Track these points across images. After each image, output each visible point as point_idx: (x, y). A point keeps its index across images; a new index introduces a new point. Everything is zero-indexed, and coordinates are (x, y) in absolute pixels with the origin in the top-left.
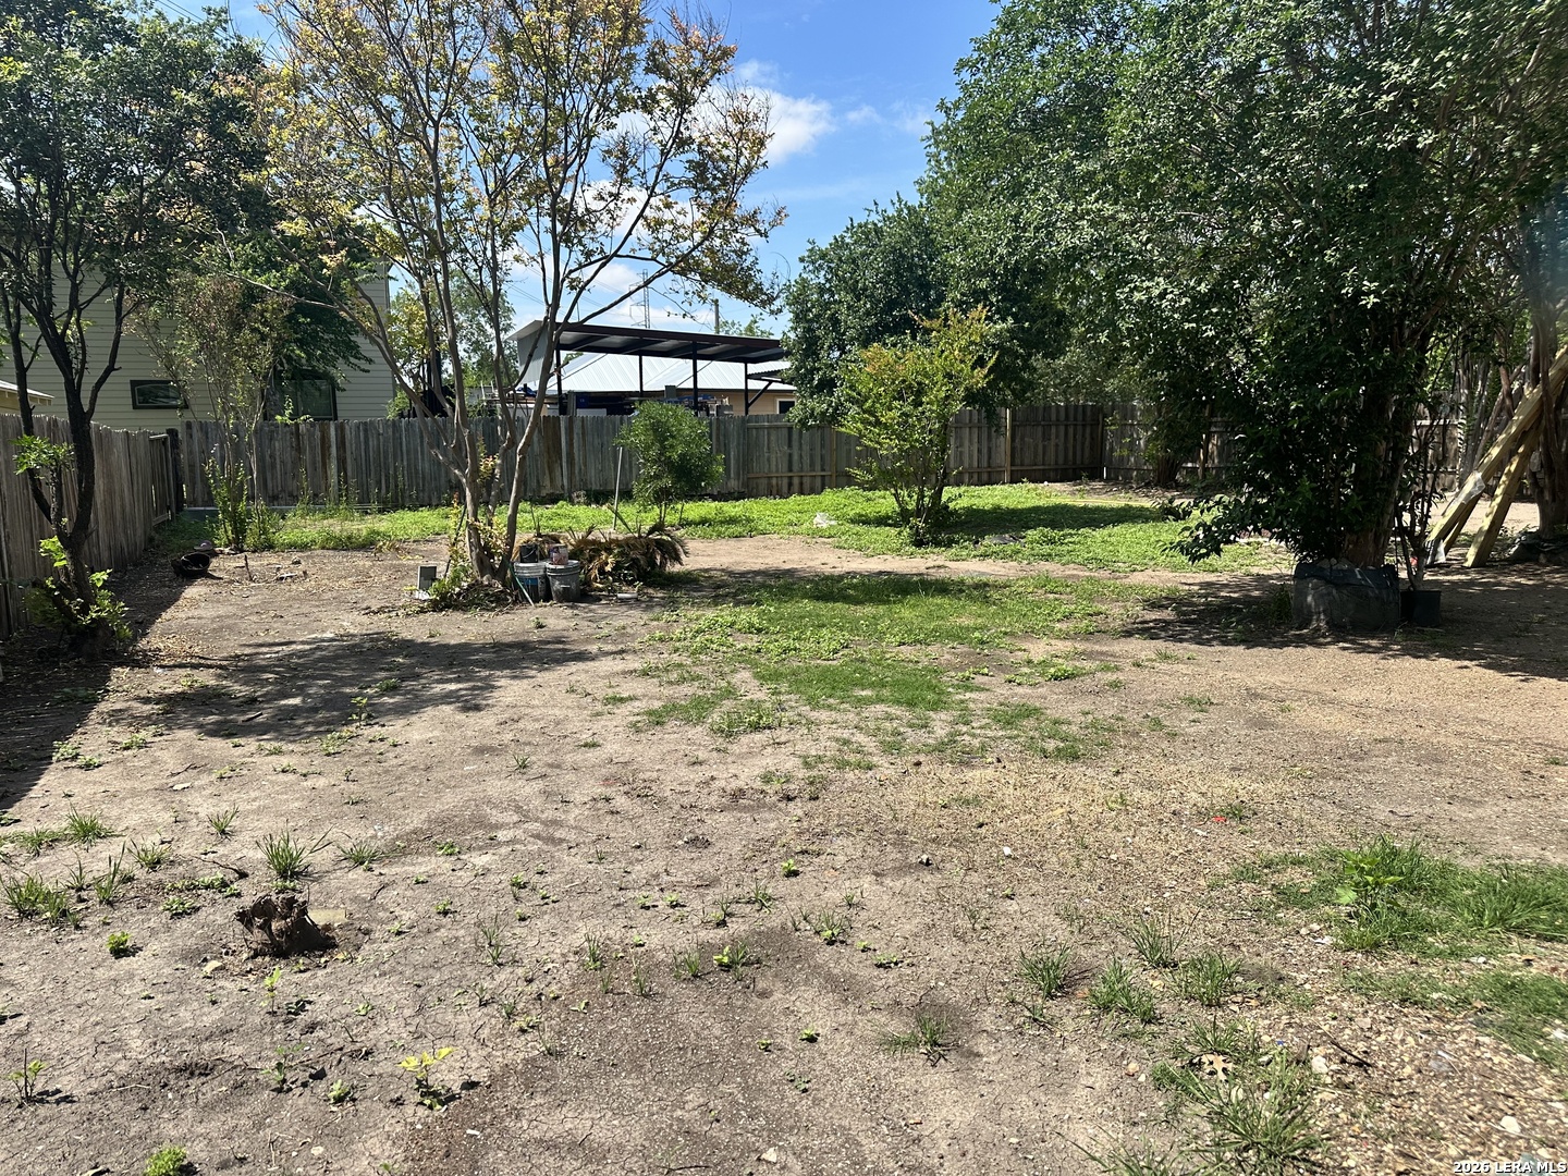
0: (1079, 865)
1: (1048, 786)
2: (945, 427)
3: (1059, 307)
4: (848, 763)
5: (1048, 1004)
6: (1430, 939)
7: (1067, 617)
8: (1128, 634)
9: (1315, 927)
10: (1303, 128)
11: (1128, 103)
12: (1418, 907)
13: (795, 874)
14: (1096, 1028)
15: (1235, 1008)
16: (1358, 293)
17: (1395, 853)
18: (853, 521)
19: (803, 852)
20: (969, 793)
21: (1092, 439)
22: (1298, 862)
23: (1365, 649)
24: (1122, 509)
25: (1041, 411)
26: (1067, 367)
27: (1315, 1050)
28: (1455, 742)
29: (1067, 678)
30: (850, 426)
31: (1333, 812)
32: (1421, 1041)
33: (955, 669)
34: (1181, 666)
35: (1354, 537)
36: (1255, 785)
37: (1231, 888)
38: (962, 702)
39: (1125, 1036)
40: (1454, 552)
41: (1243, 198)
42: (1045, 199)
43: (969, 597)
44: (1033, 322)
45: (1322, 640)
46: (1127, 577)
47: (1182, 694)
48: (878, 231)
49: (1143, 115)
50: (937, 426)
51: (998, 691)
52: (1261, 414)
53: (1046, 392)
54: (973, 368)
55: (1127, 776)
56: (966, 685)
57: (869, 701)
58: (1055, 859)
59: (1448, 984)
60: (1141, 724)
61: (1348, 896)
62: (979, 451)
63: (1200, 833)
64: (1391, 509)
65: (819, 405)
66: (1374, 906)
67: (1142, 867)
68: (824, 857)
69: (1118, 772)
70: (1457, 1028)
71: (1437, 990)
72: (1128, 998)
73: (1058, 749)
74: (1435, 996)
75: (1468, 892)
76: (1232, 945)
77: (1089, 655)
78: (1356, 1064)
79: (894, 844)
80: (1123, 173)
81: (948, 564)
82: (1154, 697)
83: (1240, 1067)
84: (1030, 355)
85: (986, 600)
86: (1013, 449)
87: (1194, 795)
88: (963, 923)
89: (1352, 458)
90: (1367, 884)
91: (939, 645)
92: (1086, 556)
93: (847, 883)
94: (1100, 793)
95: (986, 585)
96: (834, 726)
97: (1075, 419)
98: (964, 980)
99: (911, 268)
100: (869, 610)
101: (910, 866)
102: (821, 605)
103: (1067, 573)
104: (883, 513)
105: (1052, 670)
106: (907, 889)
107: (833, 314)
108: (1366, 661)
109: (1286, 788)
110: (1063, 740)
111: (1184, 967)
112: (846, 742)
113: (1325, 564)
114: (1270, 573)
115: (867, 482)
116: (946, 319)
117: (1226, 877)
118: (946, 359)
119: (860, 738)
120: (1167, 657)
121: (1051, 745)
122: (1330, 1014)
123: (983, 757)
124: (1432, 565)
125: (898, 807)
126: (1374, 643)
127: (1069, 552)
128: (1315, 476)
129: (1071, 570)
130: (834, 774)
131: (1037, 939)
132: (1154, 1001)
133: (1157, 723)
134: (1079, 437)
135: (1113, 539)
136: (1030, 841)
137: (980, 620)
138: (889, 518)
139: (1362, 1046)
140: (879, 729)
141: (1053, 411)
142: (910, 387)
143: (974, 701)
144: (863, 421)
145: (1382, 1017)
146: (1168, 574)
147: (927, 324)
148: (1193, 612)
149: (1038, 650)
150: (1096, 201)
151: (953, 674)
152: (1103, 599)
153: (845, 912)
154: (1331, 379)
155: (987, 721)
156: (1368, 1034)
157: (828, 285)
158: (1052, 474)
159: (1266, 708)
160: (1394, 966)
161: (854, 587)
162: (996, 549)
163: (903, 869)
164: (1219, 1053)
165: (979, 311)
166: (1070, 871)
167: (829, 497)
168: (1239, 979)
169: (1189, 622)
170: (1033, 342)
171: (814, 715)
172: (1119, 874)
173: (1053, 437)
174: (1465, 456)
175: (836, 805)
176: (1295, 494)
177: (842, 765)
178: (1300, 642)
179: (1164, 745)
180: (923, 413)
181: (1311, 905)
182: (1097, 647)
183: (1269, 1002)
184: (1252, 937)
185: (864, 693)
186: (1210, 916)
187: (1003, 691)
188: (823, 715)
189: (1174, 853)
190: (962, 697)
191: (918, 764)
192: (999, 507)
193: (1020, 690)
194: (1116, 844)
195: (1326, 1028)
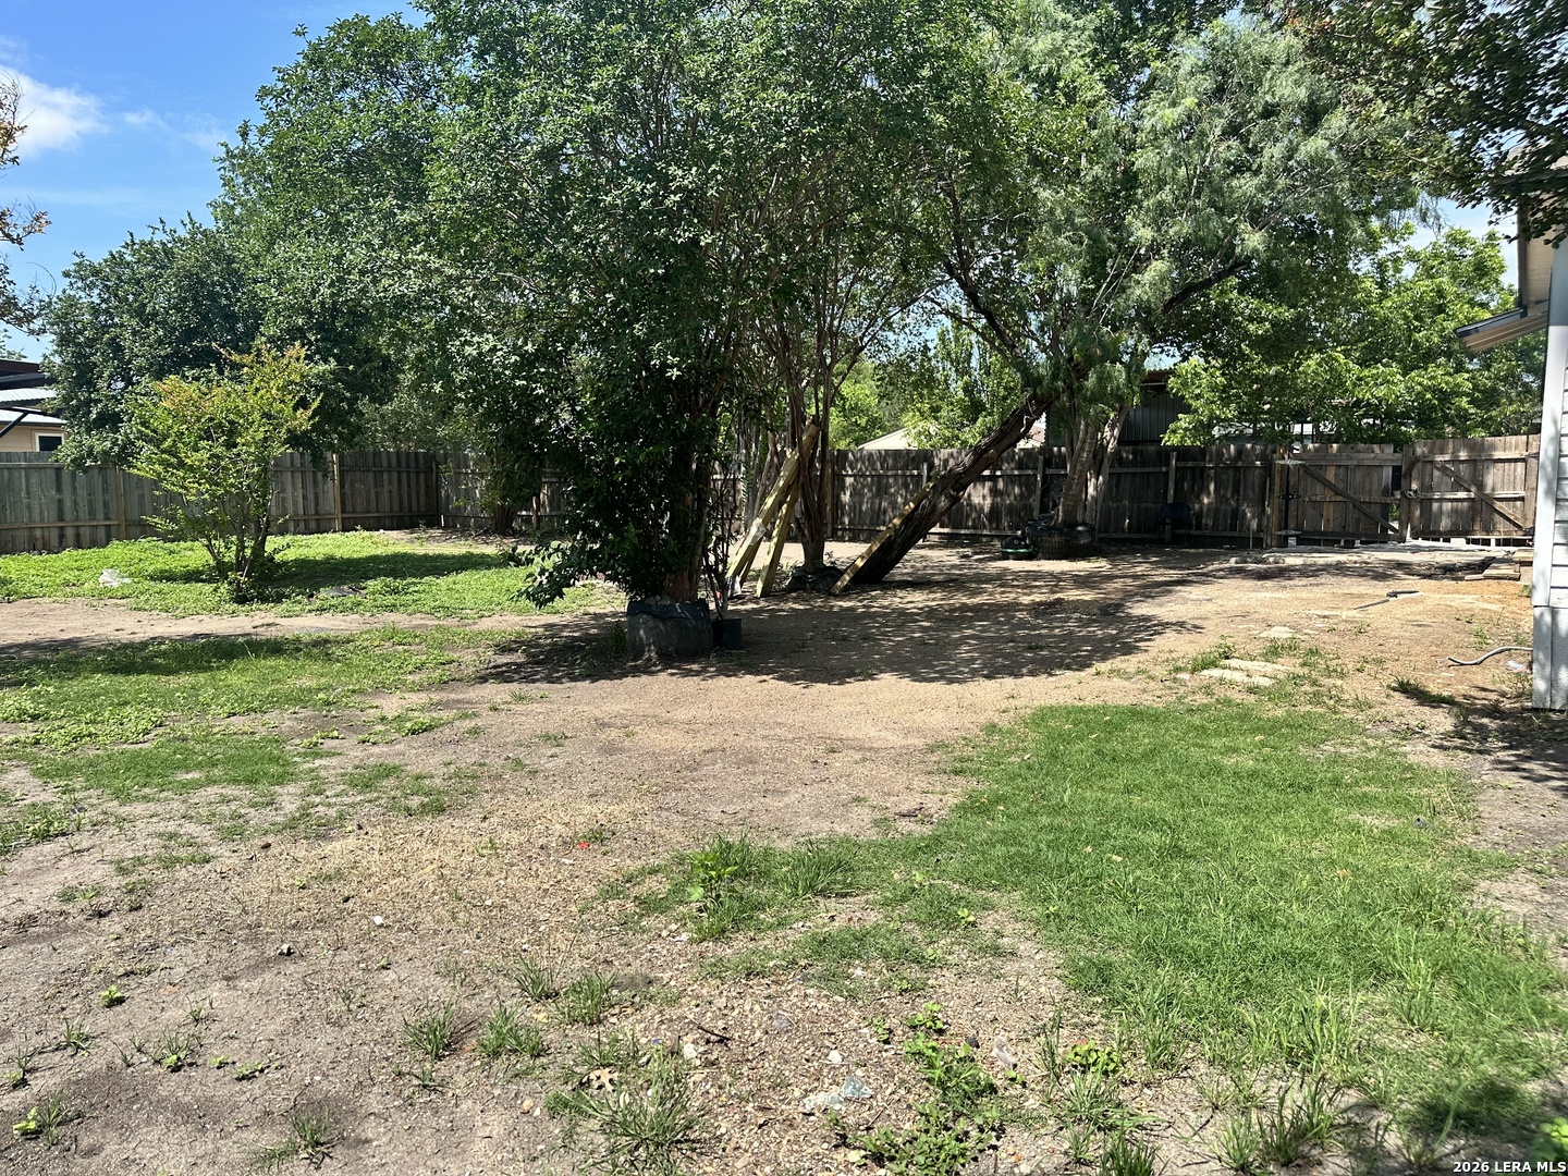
0: (454, 918)
1: (416, 845)
2: (265, 470)
3: (384, 352)
4: (179, 860)
5: (436, 1067)
6: (762, 916)
7: (419, 668)
8: (483, 679)
9: (673, 927)
10: (608, 212)
11: (447, 162)
12: (750, 890)
13: (120, 1001)
14: (487, 1077)
15: (614, 1020)
16: (665, 366)
17: (729, 846)
18: (152, 578)
19: (127, 974)
20: (330, 867)
21: (427, 486)
22: (653, 872)
23: (688, 673)
24: (464, 556)
25: (371, 456)
26: (395, 413)
27: (685, 1039)
28: (763, 744)
29: (425, 730)
30: (145, 466)
31: (677, 820)
32: (765, 1006)
33: (300, 735)
34: (535, 705)
35: (673, 576)
36: (612, 808)
37: (600, 908)
38: (312, 770)
39: (516, 1075)
40: (746, 585)
41: (559, 268)
42: (368, 244)
43: (308, 655)
44: (358, 365)
45: (654, 668)
46: (475, 623)
47: (538, 732)
48: (168, 252)
49: (463, 176)
50: (256, 469)
51: (352, 754)
52: (590, 467)
53: (374, 438)
54: (295, 409)
55: (494, 820)
56: (314, 752)
57: (196, 785)
58: (429, 918)
59: (779, 951)
60: (503, 767)
61: (697, 893)
62: (305, 497)
63: (567, 861)
64: (700, 551)
65: (101, 443)
66: (718, 896)
67: (516, 907)
68: (157, 974)
69: (485, 818)
70: (790, 987)
71: (772, 959)
72: (517, 1038)
73: (423, 805)
74: (771, 964)
75: (785, 869)
76: (606, 961)
77: (447, 705)
78: (718, 1042)
79: (246, 941)
80: (444, 229)
81: (278, 621)
82: (513, 738)
83: (623, 1074)
84: (357, 399)
85: (328, 657)
86: (343, 495)
87: (558, 827)
88: (336, 1006)
89: (667, 507)
90: (711, 878)
91: (277, 711)
92: (433, 604)
93: (191, 997)
94: (469, 842)
95: (326, 641)
96: (154, 819)
97: (408, 466)
98: (343, 1067)
99: (213, 296)
100: (185, 679)
101: (268, 961)
102: (120, 678)
103: (415, 623)
104: (192, 566)
105: (409, 725)
106: (267, 987)
107: (113, 339)
108: (692, 683)
109: (638, 806)
110: (427, 794)
111: (565, 993)
112: (172, 836)
113: (651, 601)
114: (605, 611)
115: (171, 532)
116: (258, 355)
117: (595, 898)
118: (262, 397)
119: (191, 828)
120: (521, 698)
121: (415, 802)
122: (694, 1002)
123: (342, 826)
124: (732, 598)
125: (246, 898)
126: (695, 667)
127: (414, 601)
128: (639, 523)
129: (417, 620)
130: (160, 875)
131: (419, 1003)
132: (541, 1034)
133: (519, 763)
134: (413, 483)
135: (458, 587)
136: (403, 905)
137: (323, 680)
138: (202, 573)
139: (721, 1024)
140: (214, 815)
141: (384, 456)
142: (220, 425)
143: (326, 768)
144: (162, 462)
145: (734, 994)
146: (514, 618)
147: (236, 357)
148: (542, 653)
149: (391, 705)
150: (421, 253)
151: (298, 741)
152: (454, 647)
153: (192, 1029)
154: (646, 437)
155: (343, 787)
156: (725, 1012)
157: (104, 306)
158: (388, 522)
159: (613, 735)
160: (738, 946)
161: (164, 654)
162: (334, 602)
163: (260, 966)
164: (604, 1066)
165: (297, 350)
166: (446, 926)
167: (116, 550)
168: (615, 992)
169: (538, 663)
170: (359, 386)
171: (124, 811)
172: (496, 918)
173: (386, 483)
174: (747, 505)
175: (162, 912)
176: (623, 539)
177: (170, 863)
178: (636, 672)
179: (527, 783)
180: (239, 455)
181: (667, 908)
182: (453, 696)
183: (642, 1007)
184: (622, 950)
185: (189, 776)
186: (584, 939)
187: (358, 753)
188: (138, 809)
189: (545, 886)
190: (311, 765)
191: (267, 846)
192: (332, 558)
193: (376, 750)
194: (490, 889)
195: (691, 1017)
